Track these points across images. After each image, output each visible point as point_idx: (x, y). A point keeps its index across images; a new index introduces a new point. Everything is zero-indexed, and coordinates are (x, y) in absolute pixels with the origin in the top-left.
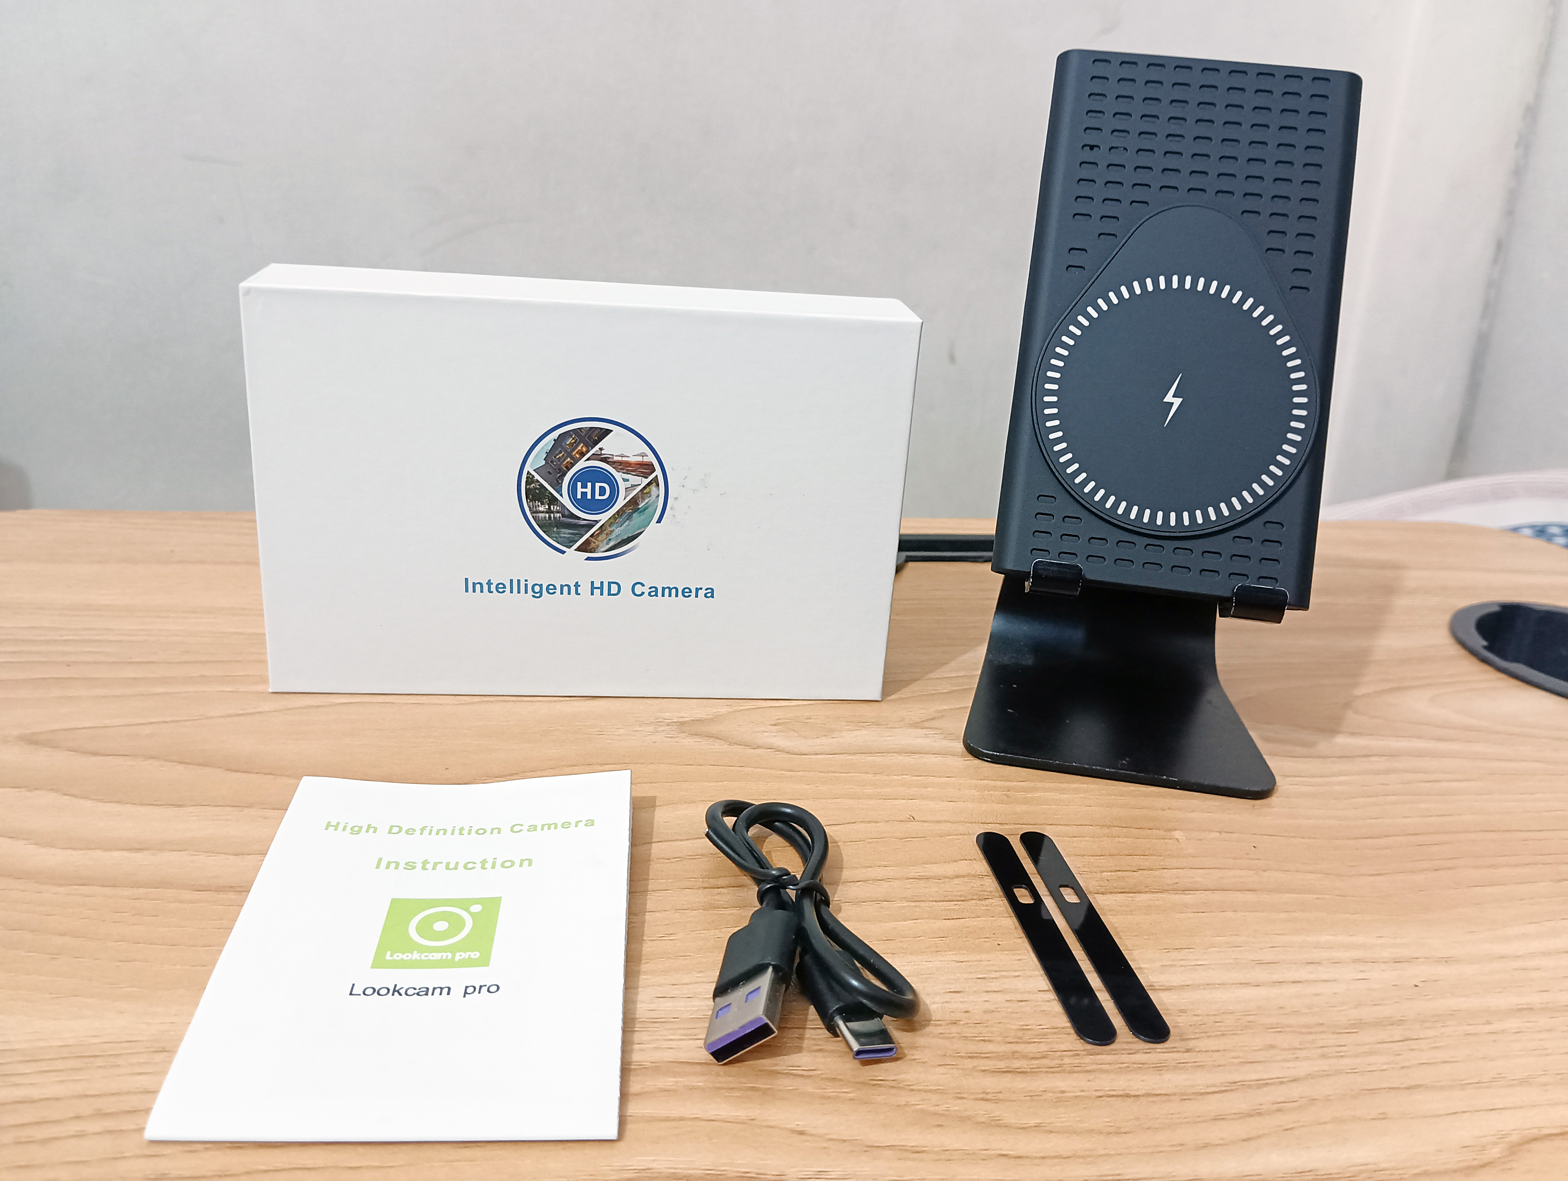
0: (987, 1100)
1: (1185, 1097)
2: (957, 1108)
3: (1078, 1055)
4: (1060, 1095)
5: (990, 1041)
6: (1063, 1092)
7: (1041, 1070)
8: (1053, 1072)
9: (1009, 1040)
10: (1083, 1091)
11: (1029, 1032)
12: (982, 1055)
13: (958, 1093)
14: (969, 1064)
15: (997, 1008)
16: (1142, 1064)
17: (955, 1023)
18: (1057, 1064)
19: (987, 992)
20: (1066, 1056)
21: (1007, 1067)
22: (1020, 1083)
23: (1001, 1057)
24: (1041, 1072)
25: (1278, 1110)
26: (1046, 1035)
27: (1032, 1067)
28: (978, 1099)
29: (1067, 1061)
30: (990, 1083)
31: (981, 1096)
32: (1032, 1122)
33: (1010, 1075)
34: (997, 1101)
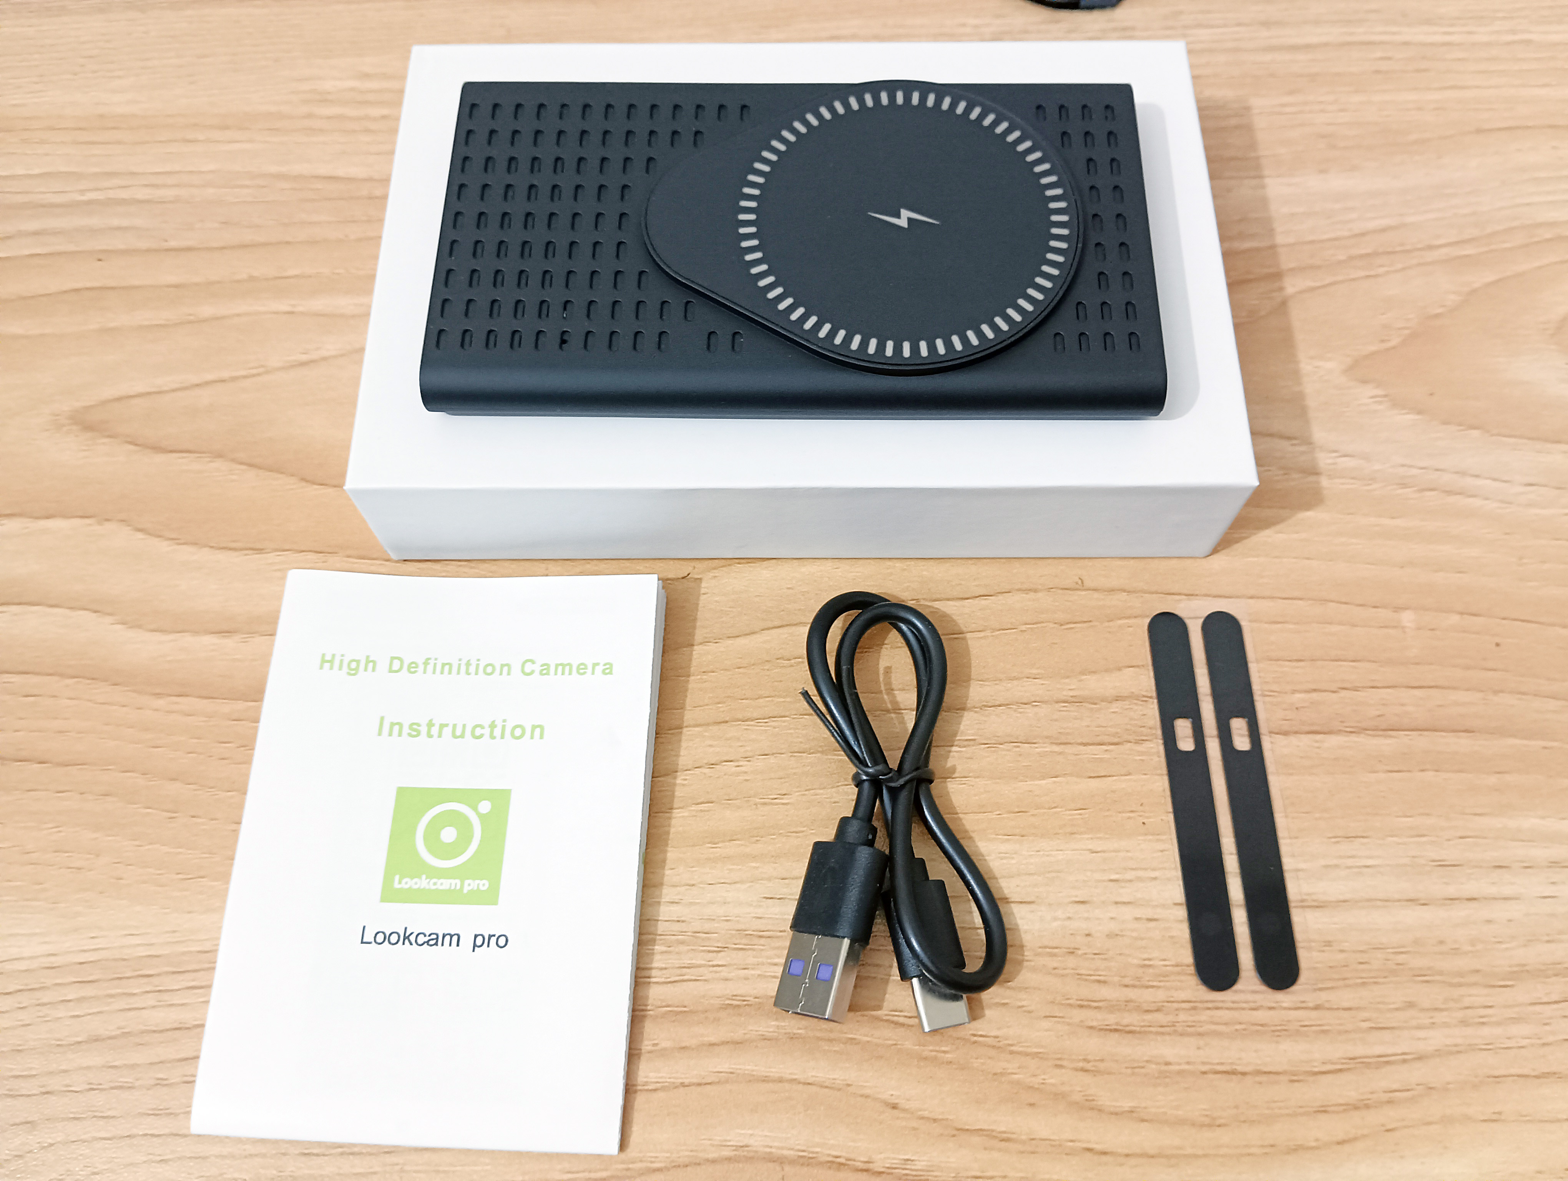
3: (1194, 1008)
8: (1163, 1034)
11: (1151, 970)
16: (1262, 1025)
18: (1169, 1022)
20: (1184, 1009)
21: (1117, 1024)
25: (1390, 1102)
26: (1167, 976)
29: (1182, 1017)
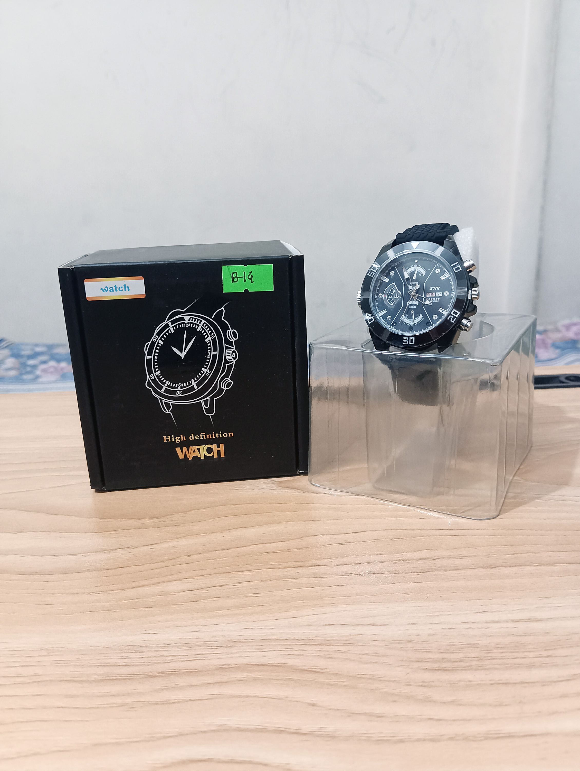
0: (425, 686)
1: (544, 683)
2: (406, 691)
4: (468, 683)
5: (429, 652)
6: (470, 681)
7: (458, 668)
9: (442, 651)
10: (482, 681)
12: (424, 660)
13: (408, 682)
14: (416, 665)
15: (436, 633)
17: (411, 642)
19: (431, 624)
22: (445, 676)
23: (435, 661)
24: (458, 669)
27: (453, 667)
28: (419, 686)
30: (427, 676)
31: (421, 684)
32: (450, 699)
33: (439, 672)
34: (430, 687)
